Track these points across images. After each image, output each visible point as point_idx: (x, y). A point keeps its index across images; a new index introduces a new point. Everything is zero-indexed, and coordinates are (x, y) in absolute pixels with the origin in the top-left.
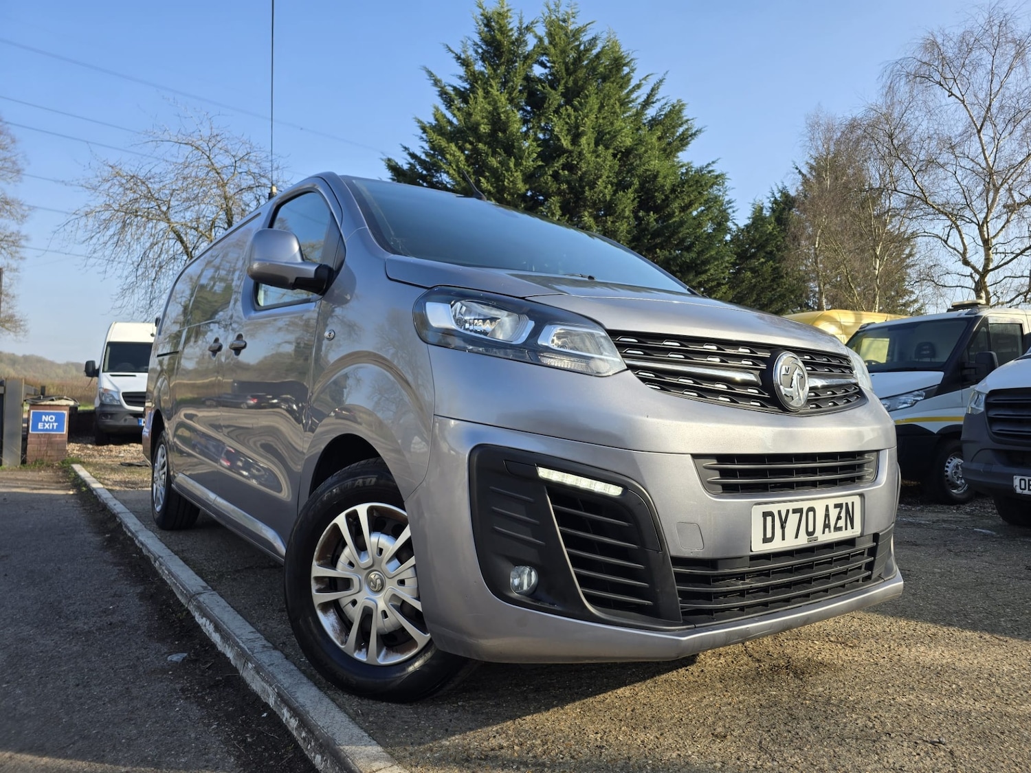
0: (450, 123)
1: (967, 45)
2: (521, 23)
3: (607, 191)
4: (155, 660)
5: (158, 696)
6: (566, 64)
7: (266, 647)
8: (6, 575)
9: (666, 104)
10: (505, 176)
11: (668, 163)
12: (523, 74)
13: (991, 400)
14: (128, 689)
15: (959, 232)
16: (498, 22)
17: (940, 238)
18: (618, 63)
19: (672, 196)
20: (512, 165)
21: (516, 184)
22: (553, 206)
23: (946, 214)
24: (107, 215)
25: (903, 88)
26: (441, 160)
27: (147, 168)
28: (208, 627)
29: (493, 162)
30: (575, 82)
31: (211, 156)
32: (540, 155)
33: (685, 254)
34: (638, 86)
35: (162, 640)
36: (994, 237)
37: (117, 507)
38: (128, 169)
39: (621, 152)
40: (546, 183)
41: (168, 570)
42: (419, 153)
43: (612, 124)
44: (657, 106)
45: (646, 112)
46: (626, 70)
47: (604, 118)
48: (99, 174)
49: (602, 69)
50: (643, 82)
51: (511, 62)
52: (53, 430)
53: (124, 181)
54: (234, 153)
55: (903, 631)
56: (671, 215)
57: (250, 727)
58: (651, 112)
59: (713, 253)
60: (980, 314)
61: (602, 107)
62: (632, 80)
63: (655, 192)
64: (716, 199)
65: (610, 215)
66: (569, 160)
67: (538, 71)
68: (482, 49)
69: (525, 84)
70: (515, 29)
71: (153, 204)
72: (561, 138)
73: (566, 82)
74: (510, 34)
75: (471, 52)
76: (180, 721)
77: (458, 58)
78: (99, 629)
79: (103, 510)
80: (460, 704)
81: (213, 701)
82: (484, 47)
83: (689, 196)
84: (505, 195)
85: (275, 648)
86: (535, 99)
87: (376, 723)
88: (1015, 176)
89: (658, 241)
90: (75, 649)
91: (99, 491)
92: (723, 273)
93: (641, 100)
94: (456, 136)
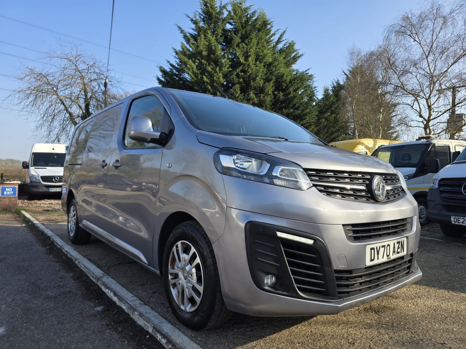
0: (189, 50)
1: (422, 18)
2: (221, 4)
3: (261, 82)
4: (89, 310)
5: (96, 328)
6: (241, 23)
7: (141, 304)
8: (8, 268)
9: (287, 42)
10: (214, 75)
11: (288, 70)
12: (222, 28)
13: (441, 183)
14: (81, 325)
15: (418, 102)
16: (210, 4)
17: (410, 105)
18: (265, 23)
19: (290, 85)
20: (218, 70)
21: (220, 79)
22: (236, 89)
23: (412, 95)
24: (29, 92)
25: (393, 37)
26: (185, 67)
27: (46, 70)
28: (110, 294)
29: (209, 68)
30: (246, 32)
31: (77, 65)
32: (230, 66)
33: (296, 111)
34: (274, 34)
35: (89, 300)
36: (433, 105)
37: (50, 233)
38: (38, 70)
39: (267, 64)
40: (233, 79)
41: (84, 265)
42: (174, 64)
43: (263, 51)
44: (283, 43)
45: (278, 46)
46: (269, 26)
47: (259, 49)
48: (24, 72)
49: (258, 26)
50: (276, 32)
51: (216, 22)
52: (11, 195)
53: (36, 76)
54: (87, 63)
55: (415, 290)
56: (289, 93)
57: (143, 342)
58: (280, 46)
59: (308, 110)
60: (432, 142)
61: (258, 43)
62: (272, 31)
63: (282, 83)
64: (309, 86)
65: (262, 93)
66: (244, 68)
67: (228, 27)
68: (203, 16)
69: (223, 32)
70: (218, 7)
71: (50, 87)
72: (240, 58)
73: (242, 32)
74: (216, 9)
75: (198, 17)
76: (110, 340)
77: (192, 20)
78: (59, 295)
79: (42, 234)
80: (236, 330)
81: (121, 330)
82: (204, 15)
83: (298, 85)
84: (215, 84)
85: (146, 304)
86: (227, 40)
87: (202, 341)
88: (442, 77)
89: (283, 105)
90: (51, 305)
91: (38, 224)
92: (312, 120)
93: (276, 40)
94: (192, 56)
